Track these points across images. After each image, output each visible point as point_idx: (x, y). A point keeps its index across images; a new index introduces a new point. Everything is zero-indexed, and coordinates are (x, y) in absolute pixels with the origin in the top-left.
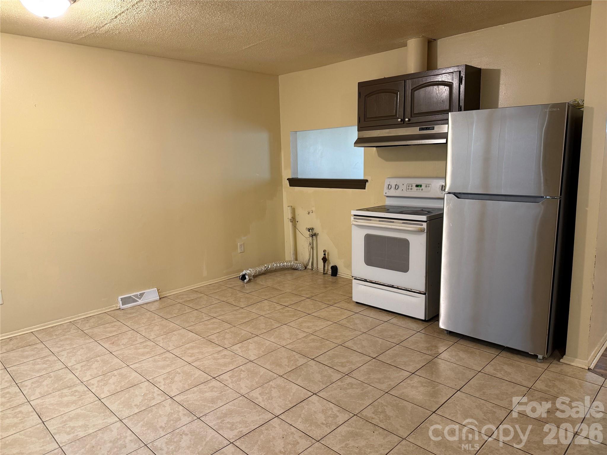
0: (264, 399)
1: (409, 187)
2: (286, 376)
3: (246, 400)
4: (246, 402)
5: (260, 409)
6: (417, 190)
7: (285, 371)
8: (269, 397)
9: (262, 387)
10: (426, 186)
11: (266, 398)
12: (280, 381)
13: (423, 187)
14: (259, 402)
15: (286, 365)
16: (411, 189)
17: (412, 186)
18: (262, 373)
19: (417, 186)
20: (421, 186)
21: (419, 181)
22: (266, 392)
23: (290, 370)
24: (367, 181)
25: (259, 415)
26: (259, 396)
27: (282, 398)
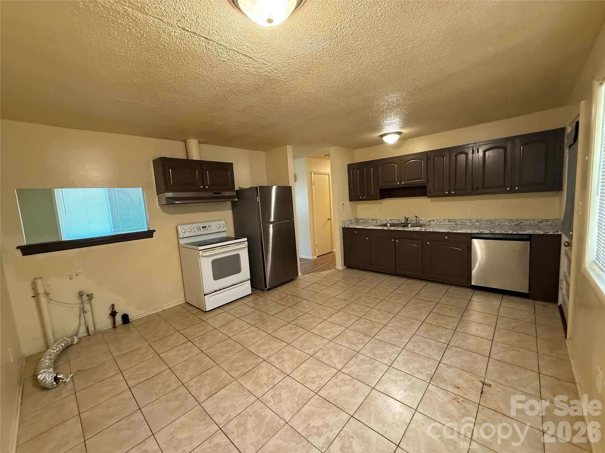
1: (199, 229)
6: (204, 229)
10: (209, 227)
13: (207, 227)
16: (200, 230)
17: (200, 228)
19: (203, 227)
20: (205, 227)
21: (204, 225)
24: (154, 231)
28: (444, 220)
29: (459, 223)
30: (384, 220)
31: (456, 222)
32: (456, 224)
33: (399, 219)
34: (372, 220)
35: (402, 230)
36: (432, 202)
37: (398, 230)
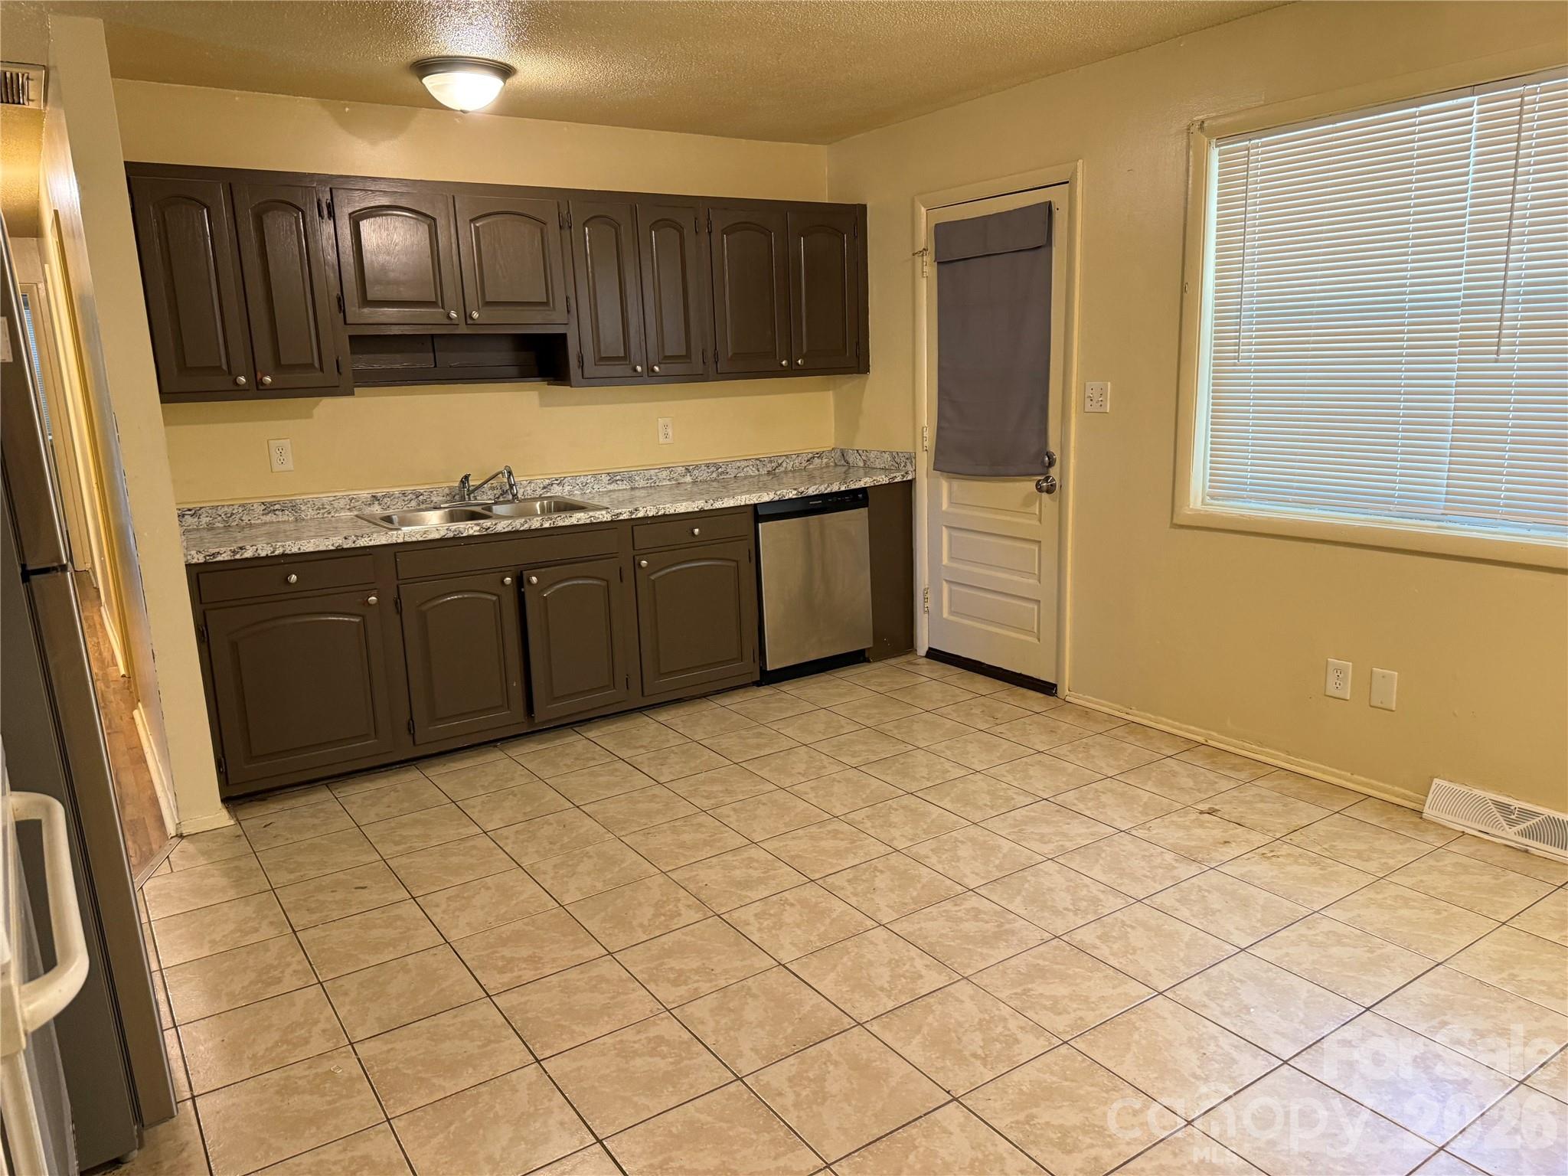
0: (908, 964)
2: (842, 1024)
3: (956, 965)
4: (953, 960)
5: (920, 942)
7: (844, 1040)
8: (898, 966)
9: (915, 994)
11: (904, 965)
12: (865, 1009)
14: (921, 957)
15: (836, 1064)
18: (915, 1042)
22: (904, 980)
23: (827, 1045)
25: (920, 929)
26: (924, 972)
27: (865, 960)
28: (594, 476)
29: (642, 483)
30: (342, 502)
31: (631, 479)
32: (632, 489)
33: (420, 489)
34: (269, 508)
35: (547, 525)
36: (543, 404)
37: (530, 530)
